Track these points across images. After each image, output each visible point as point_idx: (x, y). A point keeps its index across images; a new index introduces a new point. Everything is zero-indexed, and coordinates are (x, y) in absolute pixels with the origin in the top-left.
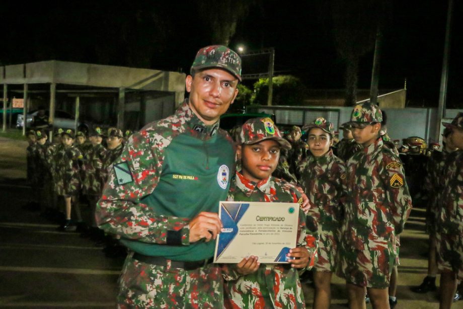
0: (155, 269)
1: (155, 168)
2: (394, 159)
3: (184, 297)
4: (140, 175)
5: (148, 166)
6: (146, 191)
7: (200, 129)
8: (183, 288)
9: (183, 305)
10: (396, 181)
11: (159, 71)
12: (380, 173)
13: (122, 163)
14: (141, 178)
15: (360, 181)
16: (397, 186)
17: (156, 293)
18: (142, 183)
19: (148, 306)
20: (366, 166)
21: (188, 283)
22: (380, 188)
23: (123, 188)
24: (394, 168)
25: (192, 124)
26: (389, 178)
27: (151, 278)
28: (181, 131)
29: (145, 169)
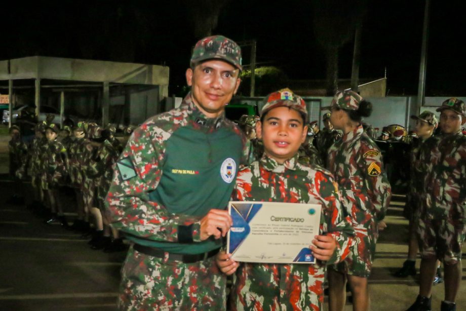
0: (153, 260)
1: (157, 161)
2: (371, 147)
3: (182, 290)
4: (143, 169)
5: (151, 160)
6: (150, 185)
7: (202, 122)
8: (182, 280)
9: (181, 298)
10: (374, 170)
11: (141, 65)
12: (358, 161)
13: (124, 158)
14: (144, 172)
15: (338, 168)
16: (375, 174)
17: (153, 285)
18: (146, 177)
19: (146, 297)
20: (344, 153)
21: (186, 276)
22: (358, 176)
23: (128, 183)
24: (371, 156)
25: (193, 117)
26: (367, 167)
27: (149, 270)
28: (183, 124)
29: (147, 163)
